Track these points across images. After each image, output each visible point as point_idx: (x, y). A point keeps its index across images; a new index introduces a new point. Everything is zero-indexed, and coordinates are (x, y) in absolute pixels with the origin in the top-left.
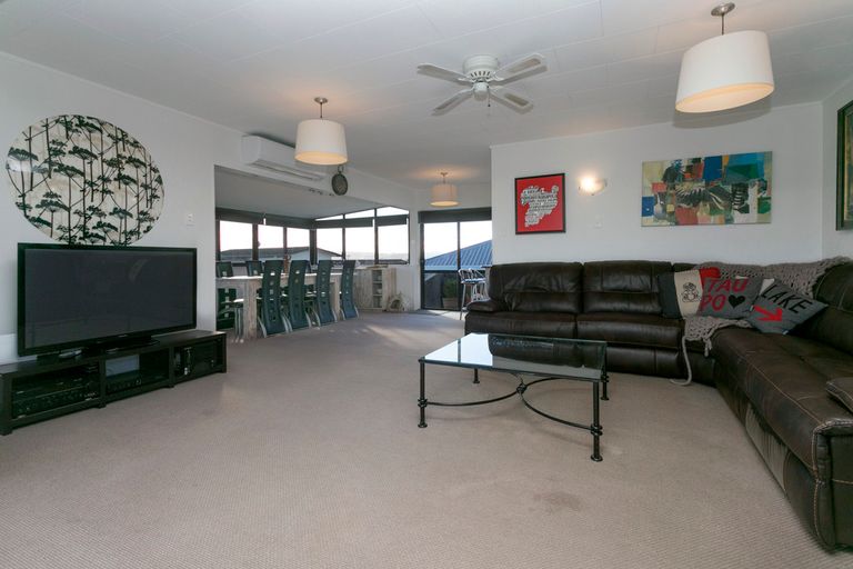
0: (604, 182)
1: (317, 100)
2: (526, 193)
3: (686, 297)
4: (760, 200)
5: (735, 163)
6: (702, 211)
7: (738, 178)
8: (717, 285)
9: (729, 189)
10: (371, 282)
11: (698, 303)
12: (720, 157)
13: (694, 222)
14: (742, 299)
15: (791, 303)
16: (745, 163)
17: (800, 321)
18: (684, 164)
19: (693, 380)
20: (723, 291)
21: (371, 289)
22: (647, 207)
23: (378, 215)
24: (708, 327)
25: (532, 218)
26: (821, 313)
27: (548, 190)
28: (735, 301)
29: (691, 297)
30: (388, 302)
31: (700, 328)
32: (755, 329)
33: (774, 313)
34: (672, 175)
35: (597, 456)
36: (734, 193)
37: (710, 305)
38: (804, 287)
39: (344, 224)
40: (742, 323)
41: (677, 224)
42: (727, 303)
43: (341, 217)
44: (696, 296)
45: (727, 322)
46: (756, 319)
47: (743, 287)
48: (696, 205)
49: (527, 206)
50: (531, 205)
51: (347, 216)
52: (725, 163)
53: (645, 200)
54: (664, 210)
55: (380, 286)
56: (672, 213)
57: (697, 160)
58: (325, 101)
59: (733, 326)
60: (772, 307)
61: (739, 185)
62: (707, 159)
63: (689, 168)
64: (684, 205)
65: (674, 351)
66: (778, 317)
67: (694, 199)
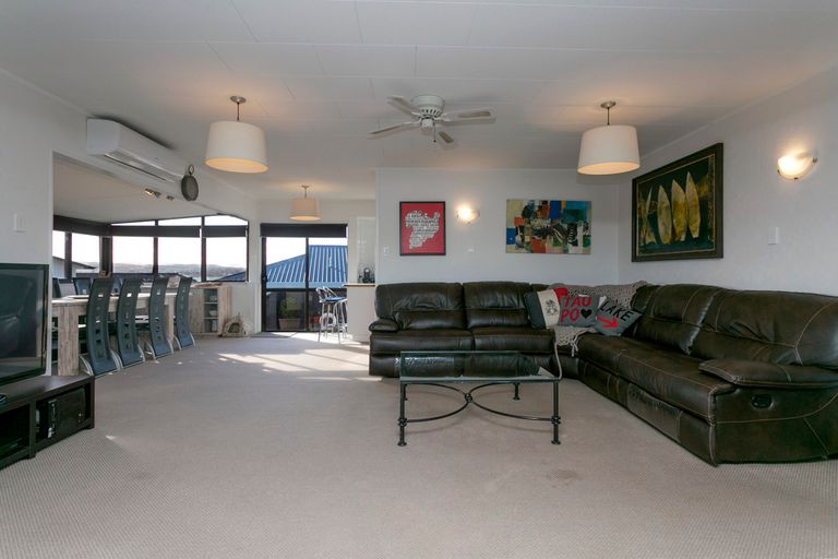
0: (478, 212)
1: (233, 99)
2: (410, 217)
3: (549, 311)
4: (584, 236)
5: (569, 208)
6: (549, 243)
7: (570, 219)
8: (571, 302)
9: (565, 226)
10: (203, 302)
11: (558, 316)
12: (560, 202)
13: (543, 251)
14: (589, 312)
15: (621, 314)
16: (575, 208)
17: (626, 326)
18: (537, 204)
19: (563, 376)
20: (576, 306)
21: (202, 312)
22: (511, 235)
23: (206, 224)
24: (573, 334)
25: (416, 241)
26: (639, 321)
27: (431, 215)
28: (586, 314)
29: (552, 311)
30: (224, 326)
31: (567, 336)
32: (600, 333)
33: (612, 321)
34: (528, 212)
35: (556, 441)
36: (569, 231)
37: (568, 317)
38: (625, 301)
39: (157, 232)
40: (592, 330)
41: (532, 252)
42: (581, 316)
43: (152, 223)
44: (556, 310)
45: (585, 330)
46: (601, 326)
47: (589, 303)
48: (544, 238)
49: (411, 229)
50: (415, 228)
51: (161, 223)
52: (563, 206)
53: (509, 231)
54: (523, 240)
55: (215, 307)
56: (528, 243)
57: (545, 202)
58: (243, 100)
59: (587, 333)
60: (609, 317)
61: (572, 224)
62: (552, 202)
63: (540, 207)
64: (537, 237)
65: (547, 355)
66: (614, 324)
67: (544, 233)
